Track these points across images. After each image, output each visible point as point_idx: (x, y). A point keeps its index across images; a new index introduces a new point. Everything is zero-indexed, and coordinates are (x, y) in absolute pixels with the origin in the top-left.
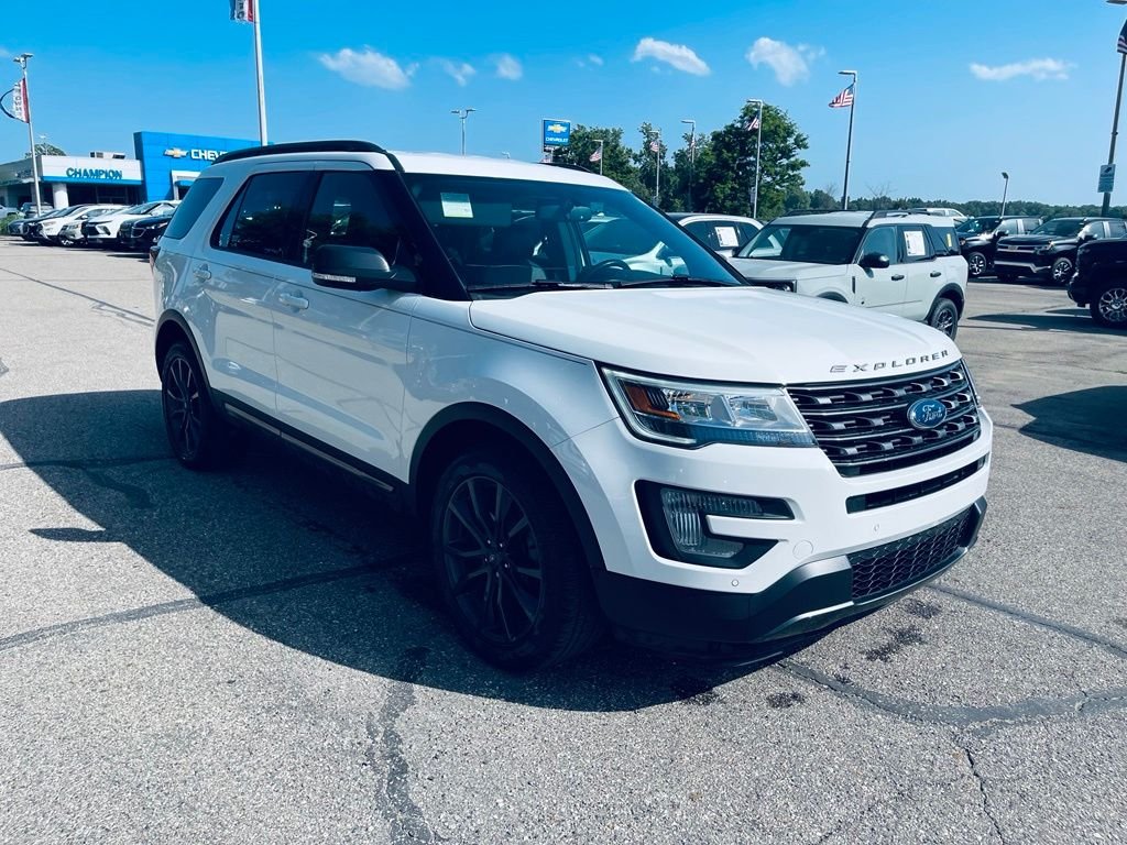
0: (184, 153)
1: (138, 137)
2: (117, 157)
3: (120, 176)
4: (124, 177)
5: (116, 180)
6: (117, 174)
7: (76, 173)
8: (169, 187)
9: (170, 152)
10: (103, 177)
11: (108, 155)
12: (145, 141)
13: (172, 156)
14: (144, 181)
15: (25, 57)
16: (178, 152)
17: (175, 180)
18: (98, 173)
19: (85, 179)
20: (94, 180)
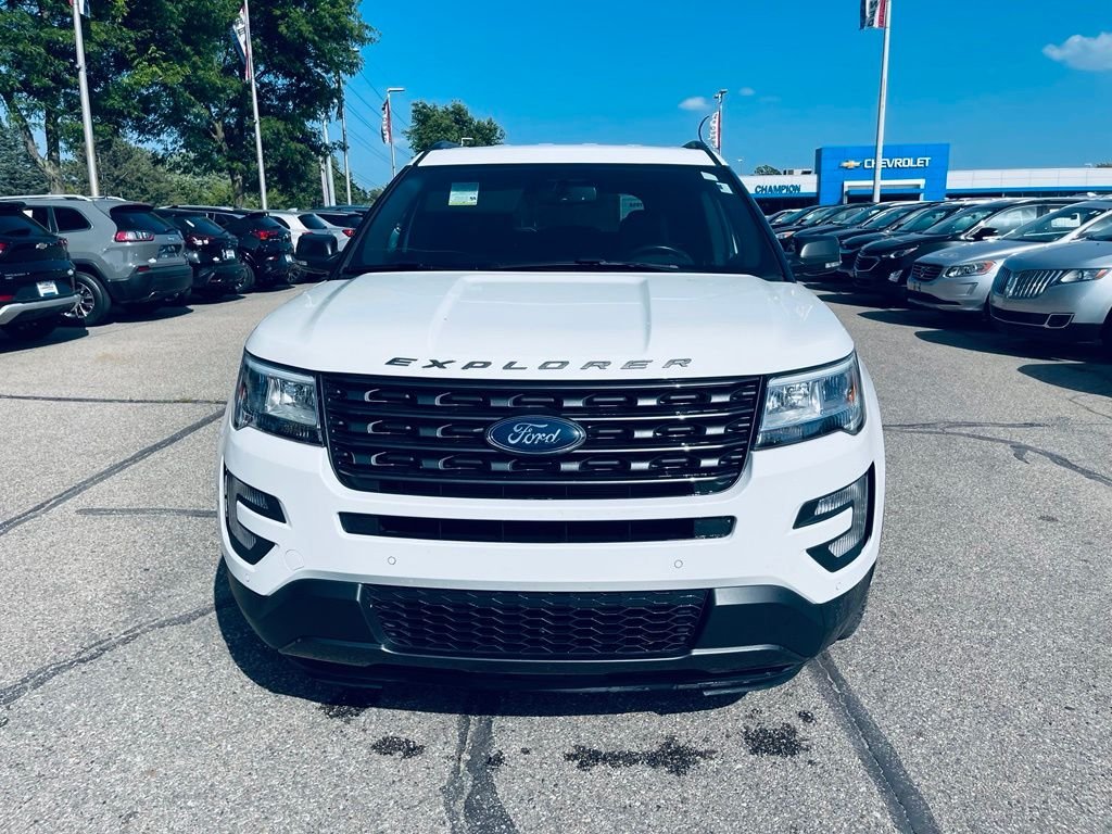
0: (858, 164)
1: (819, 152)
2: (805, 173)
3: (799, 190)
4: (802, 191)
5: (795, 194)
6: (797, 188)
7: (763, 190)
8: (840, 197)
9: (845, 164)
10: (784, 191)
11: (798, 172)
12: (824, 154)
13: (846, 168)
14: (818, 193)
15: (722, 93)
16: (852, 164)
17: (846, 190)
18: (781, 188)
19: (770, 195)
20: (776, 195)
